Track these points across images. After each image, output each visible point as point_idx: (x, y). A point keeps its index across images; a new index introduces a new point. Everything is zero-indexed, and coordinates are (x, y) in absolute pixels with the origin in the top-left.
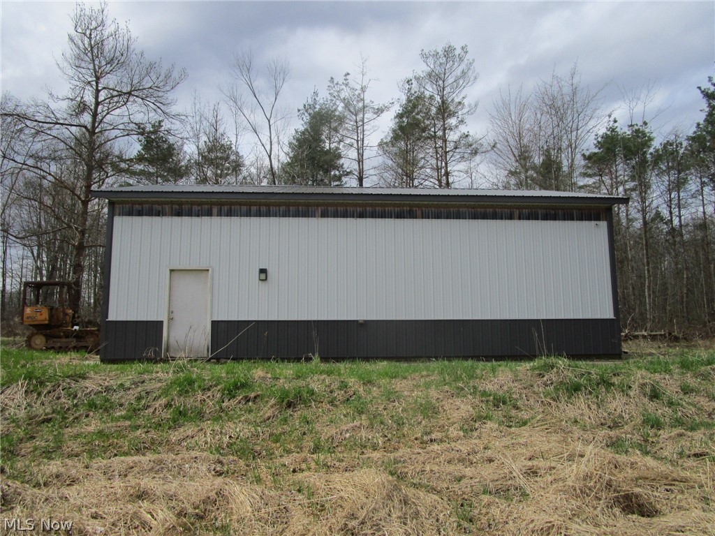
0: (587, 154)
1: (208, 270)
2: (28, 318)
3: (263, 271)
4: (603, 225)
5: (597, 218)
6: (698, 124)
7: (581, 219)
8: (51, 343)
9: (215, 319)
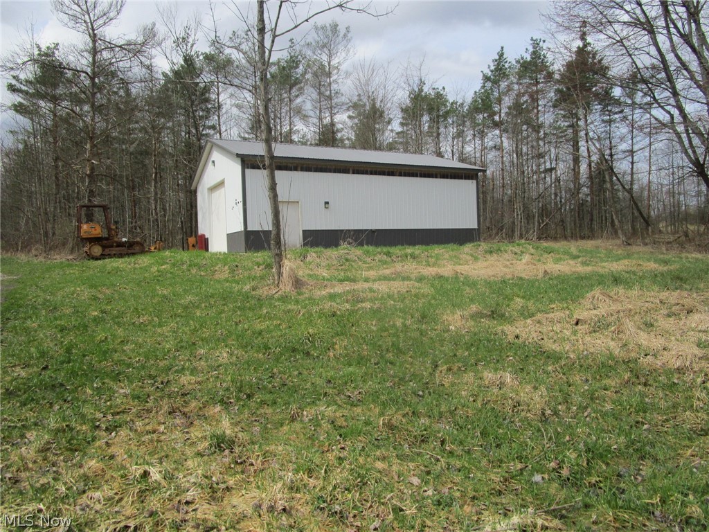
0: (404, 106)
1: (298, 202)
2: (85, 232)
3: (327, 203)
4: (475, 182)
5: (472, 179)
6: (476, 92)
7: (465, 179)
8: (107, 251)
9: (304, 229)
